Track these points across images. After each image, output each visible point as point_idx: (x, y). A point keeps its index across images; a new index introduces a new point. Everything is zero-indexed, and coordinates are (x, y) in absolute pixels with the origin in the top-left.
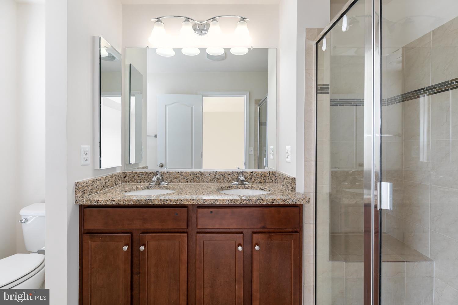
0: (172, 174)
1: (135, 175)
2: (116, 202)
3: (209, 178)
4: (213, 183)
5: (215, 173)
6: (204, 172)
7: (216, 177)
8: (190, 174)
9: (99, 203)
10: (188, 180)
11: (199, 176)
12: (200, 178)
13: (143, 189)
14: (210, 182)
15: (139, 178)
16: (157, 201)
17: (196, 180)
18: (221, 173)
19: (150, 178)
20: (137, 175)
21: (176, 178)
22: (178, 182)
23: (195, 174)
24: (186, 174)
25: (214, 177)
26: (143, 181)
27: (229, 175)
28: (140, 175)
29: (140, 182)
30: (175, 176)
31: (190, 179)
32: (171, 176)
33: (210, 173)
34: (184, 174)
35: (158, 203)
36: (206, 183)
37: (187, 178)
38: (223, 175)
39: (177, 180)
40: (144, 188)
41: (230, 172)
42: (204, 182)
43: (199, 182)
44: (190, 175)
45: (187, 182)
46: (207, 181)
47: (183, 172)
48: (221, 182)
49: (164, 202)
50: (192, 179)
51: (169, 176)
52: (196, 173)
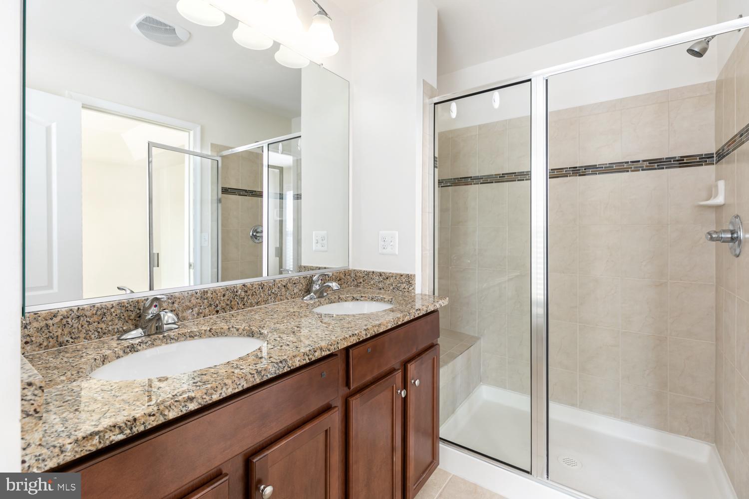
0: (178, 300)
1: (50, 322)
2: (200, 401)
3: (262, 294)
4: (268, 303)
5: (271, 285)
6: (252, 285)
7: (273, 291)
8: (223, 293)
9: (135, 430)
10: (218, 308)
11: (243, 294)
12: (245, 299)
13: (118, 357)
14: (263, 303)
15: (66, 331)
16: (298, 358)
17: (236, 303)
18: (281, 282)
19: (112, 320)
20: (56, 320)
21: (188, 308)
22: (196, 315)
23: (233, 292)
24: (214, 294)
25: (270, 292)
26: (82, 335)
27: (295, 283)
28: (69, 320)
29: (71, 340)
30: (188, 304)
31: (224, 305)
32: (176, 305)
33: (264, 285)
34: (209, 295)
35: (299, 363)
36: (255, 307)
37: (217, 302)
38: (285, 286)
39: (194, 313)
40: (121, 353)
41: (296, 278)
42: (251, 305)
43: (243, 307)
44: (224, 296)
45: (217, 312)
46: (257, 303)
47: (207, 292)
48: (281, 300)
49: (311, 356)
50: (227, 305)
51: (170, 305)
52: (235, 290)
